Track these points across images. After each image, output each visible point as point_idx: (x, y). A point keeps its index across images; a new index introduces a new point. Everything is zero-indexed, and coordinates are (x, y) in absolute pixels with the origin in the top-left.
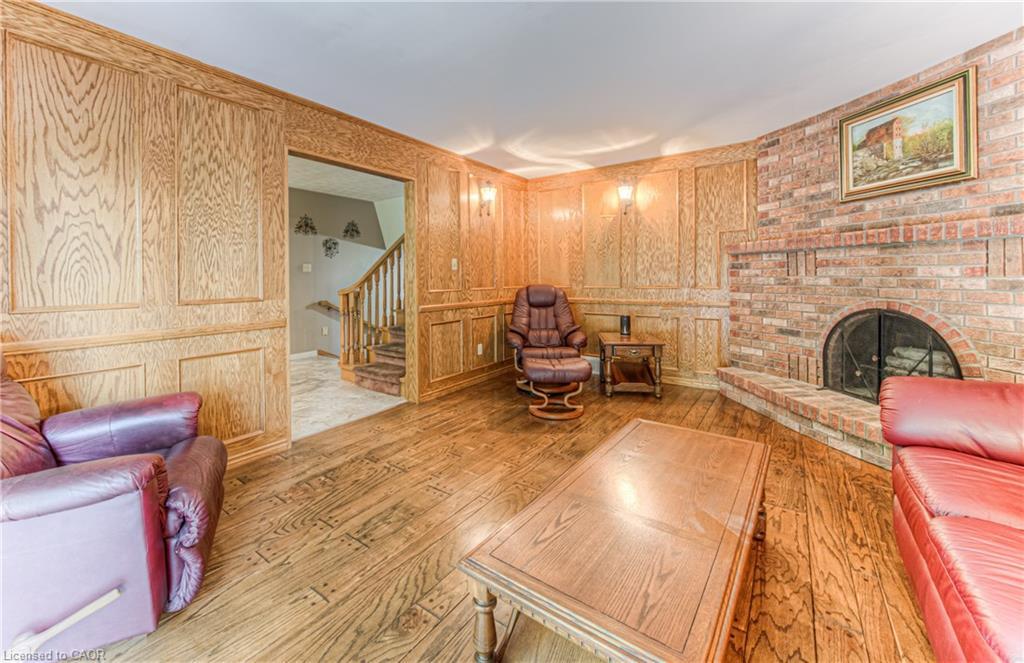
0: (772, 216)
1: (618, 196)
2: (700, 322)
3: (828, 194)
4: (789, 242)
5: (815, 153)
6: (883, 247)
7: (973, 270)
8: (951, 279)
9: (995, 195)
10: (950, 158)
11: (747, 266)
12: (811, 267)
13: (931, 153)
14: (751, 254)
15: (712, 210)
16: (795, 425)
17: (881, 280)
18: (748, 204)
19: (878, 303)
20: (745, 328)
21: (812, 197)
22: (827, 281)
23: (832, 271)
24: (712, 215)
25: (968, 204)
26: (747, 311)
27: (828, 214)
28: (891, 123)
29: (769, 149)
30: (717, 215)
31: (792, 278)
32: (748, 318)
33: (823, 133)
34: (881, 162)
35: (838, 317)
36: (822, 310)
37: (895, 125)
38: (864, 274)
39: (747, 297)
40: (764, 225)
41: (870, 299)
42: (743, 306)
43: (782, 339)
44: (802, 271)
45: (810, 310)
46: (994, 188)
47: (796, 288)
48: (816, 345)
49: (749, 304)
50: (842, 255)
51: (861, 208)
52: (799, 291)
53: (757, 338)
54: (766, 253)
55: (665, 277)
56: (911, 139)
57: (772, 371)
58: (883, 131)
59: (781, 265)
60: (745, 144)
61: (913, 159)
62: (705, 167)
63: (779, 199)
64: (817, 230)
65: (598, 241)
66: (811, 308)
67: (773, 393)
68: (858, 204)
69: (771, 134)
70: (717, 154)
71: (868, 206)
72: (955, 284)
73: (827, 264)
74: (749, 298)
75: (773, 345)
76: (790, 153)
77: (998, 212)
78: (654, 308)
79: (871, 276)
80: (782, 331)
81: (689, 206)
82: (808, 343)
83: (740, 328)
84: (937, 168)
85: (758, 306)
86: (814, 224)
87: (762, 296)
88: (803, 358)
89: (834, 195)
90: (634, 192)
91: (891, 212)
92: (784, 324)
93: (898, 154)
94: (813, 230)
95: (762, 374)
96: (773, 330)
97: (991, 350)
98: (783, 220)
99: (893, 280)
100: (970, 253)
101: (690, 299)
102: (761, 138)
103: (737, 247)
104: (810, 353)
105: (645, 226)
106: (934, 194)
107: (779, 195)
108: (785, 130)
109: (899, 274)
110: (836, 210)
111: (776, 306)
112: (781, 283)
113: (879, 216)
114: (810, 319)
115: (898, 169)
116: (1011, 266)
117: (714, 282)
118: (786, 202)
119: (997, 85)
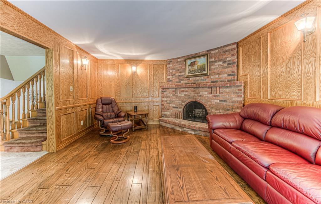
0: (171, 79)
1: (132, 69)
2: (154, 107)
3: (183, 75)
4: (176, 86)
5: (180, 66)
6: (194, 88)
7: (209, 93)
8: (206, 94)
9: (211, 79)
10: (205, 71)
11: (166, 92)
12: (180, 92)
13: (202, 69)
14: (167, 88)
15: (157, 76)
16: (180, 130)
17: (194, 95)
18: (165, 76)
19: (193, 100)
20: (165, 107)
21: (180, 76)
22: (183, 95)
23: (185, 93)
24: (157, 78)
25: (208, 80)
26: (166, 103)
27: (183, 80)
28: (195, 61)
29: (170, 63)
30: (158, 78)
31: (176, 95)
32: (166, 105)
33: (182, 61)
34: (193, 70)
35: (186, 103)
36: (182, 102)
37: (196, 62)
38: (191, 94)
39: (166, 99)
40: (169, 81)
41: (192, 99)
43: (174, 109)
44: (178, 93)
45: (180, 102)
46: (212, 77)
48: (181, 110)
49: (166, 101)
50: (186, 89)
51: (189, 79)
52: (178, 98)
53: (168, 110)
54: (170, 88)
55: (145, 94)
56: (199, 66)
57: (172, 117)
58: (193, 63)
59: (174, 91)
60: (164, 61)
61: (199, 70)
62: (155, 65)
65: (125, 83)
66: (180, 101)
67: (175, 122)
68: (188, 78)
69: (170, 59)
70: (158, 62)
71: (191, 79)
72: (206, 96)
73: (183, 91)
75: (172, 111)
76: (174, 65)
77: (212, 82)
78: (142, 103)
80: (174, 107)
81: (152, 75)
82: (179, 110)
83: (164, 107)
84: (203, 72)
85: (168, 102)
86: (180, 82)
87: (169, 99)
88: (178, 113)
89: (184, 75)
90: (136, 69)
91: (195, 80)
92: (174, 106)
93: (196, 69)
95: (170, 118)
96: (172, 107)
97: (212, 108)
98: (173, 80)
99: (196, 95)
100: (209, 90)
101: (152, 100)
102: (168, 60)
103: (163, 86)
104: (180, 112)
105: (139, 79)
106: (202, 77)
107: (172, 74)
108: (174, 59)
109: (197, 94)
110: (184, 79)
111: (172, 101)
112: (174, 96)
113: (193, 81)
114: (180, 104)
115: (196, 72)
116: (215, 92)
117: (158, 95)
118: (174, 76)
119: (212, 58)
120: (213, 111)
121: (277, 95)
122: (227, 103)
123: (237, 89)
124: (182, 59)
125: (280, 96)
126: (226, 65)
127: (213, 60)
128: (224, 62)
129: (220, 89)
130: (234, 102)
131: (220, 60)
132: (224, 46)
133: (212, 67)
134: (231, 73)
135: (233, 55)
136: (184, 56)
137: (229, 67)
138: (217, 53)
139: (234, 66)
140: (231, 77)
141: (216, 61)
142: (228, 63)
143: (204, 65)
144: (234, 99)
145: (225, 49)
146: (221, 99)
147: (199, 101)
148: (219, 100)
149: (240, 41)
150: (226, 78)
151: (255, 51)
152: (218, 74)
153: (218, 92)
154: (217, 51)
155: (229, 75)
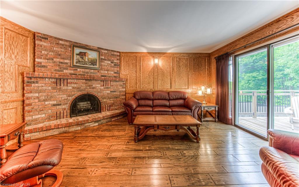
0: (43, 64)
2: (6, 111)
3: (67, 63)
5: (63, 50)
6: (86, 80)
7: (102, 85)
8: (99, 87)
9: (102, 73)
10: (96, 65)
11: (37, 82)
12: (66, 84)
13: (93, 62)
14: (41, 78)
15: (13, 53)
17: (86, 88)
18: (30, 57)
19: (85, 92)
20: (36, 108)
21: (62, 63)
22: (71, 88)
23: (73, 85)
24: (13, 56)
25: (98, 74)
26: (37, 101)
27: (67, 69)
28: (86, 53)
29: (42, 39)
30: (16, 57)
31: (58, 87)
32: (37, 103)
33: (66, 45)
34: (83, 61)
35: (74, 97)
36: (69, 96)
37: (86, 54)
38: (82, 86)
39: (37, 95)
40: (39, 67)
41: (83, 92)
42: (34, 99)
43: (55, 108)
44: (62, 85)
45: (65, 97)
47: (60, 90)
48: (67, 106)
49: (38, 98)
50: (76, 81)
51: (76, 70)
52: (61, 91)
53: (42, 110)
54: (47, 78)
56: (90, 58)
57: (49, 120)
58: (83, 54)
59: (54, 83)
60: (30, 31)
61: (90, 62)
62: (10, 30)
63: (47, 59)
64: (63, 73)
66: (65, 96)
68: (76, 68)
69: (44, 35)
71: (79, 70)
72: (99, 88)
73: (71, 83)
74: (38, 95)
75: (49, 111)
79: (83, 86)
80: (54, 105)
82: (64, 107)
83: (32, 108)
84: (94, 66)
85: (43, 98)
86: (62, 71)
87: (45, 94)
88: (62, 112)
91: (84, 72)
92: (55, 102)
93: (87, 60)
94: (61, 73)
95: (47, 123)
96: (50, 105)
98: (49, 67)
99: (88, 87)
100: (102, 82)
104: (64, 109)
106: (93, 70)
107: (47, 58)
108: (51, 37)
109: (90, 86)
110: (69, 68)
111: (52, 97)
112: (53, 88)
113: (81, 72)
114: (65, 99)
115: (87, 63)
116: (107, 85)
117: (14, 90)
118: (51, 61)
119: (102, 55)
120: (104, 100)
121: (145, 87)
122: (116, 93)
123: (122, 83)
124: (68, 44)
125: (146, 87)
126: (113, 65)
127: (103, 57)
128: (112, 62)
129: (111, 83)
130: (120, 92)
131: (109, 60)
132: (112, 51)
133: (103, 64)
134: (116, 72)
135: (118, 59)
136: (70, 41)
137: (115, 67)
138: (106, 53)
139: (118, 68)
140: (116, 74)
141: (106, 60)
142: (115, 64)
143: (95, 59)
144: (120, 90)
145: (112, 53)
146: (112, 90)
147: (91, 94)
148: (110, 91)
149: (123, 53)
150: (113, 75)
151: (133, 62)
152: (107, 70)
153: (109, 85)
154: (106, 52)
155: (115, 73)
